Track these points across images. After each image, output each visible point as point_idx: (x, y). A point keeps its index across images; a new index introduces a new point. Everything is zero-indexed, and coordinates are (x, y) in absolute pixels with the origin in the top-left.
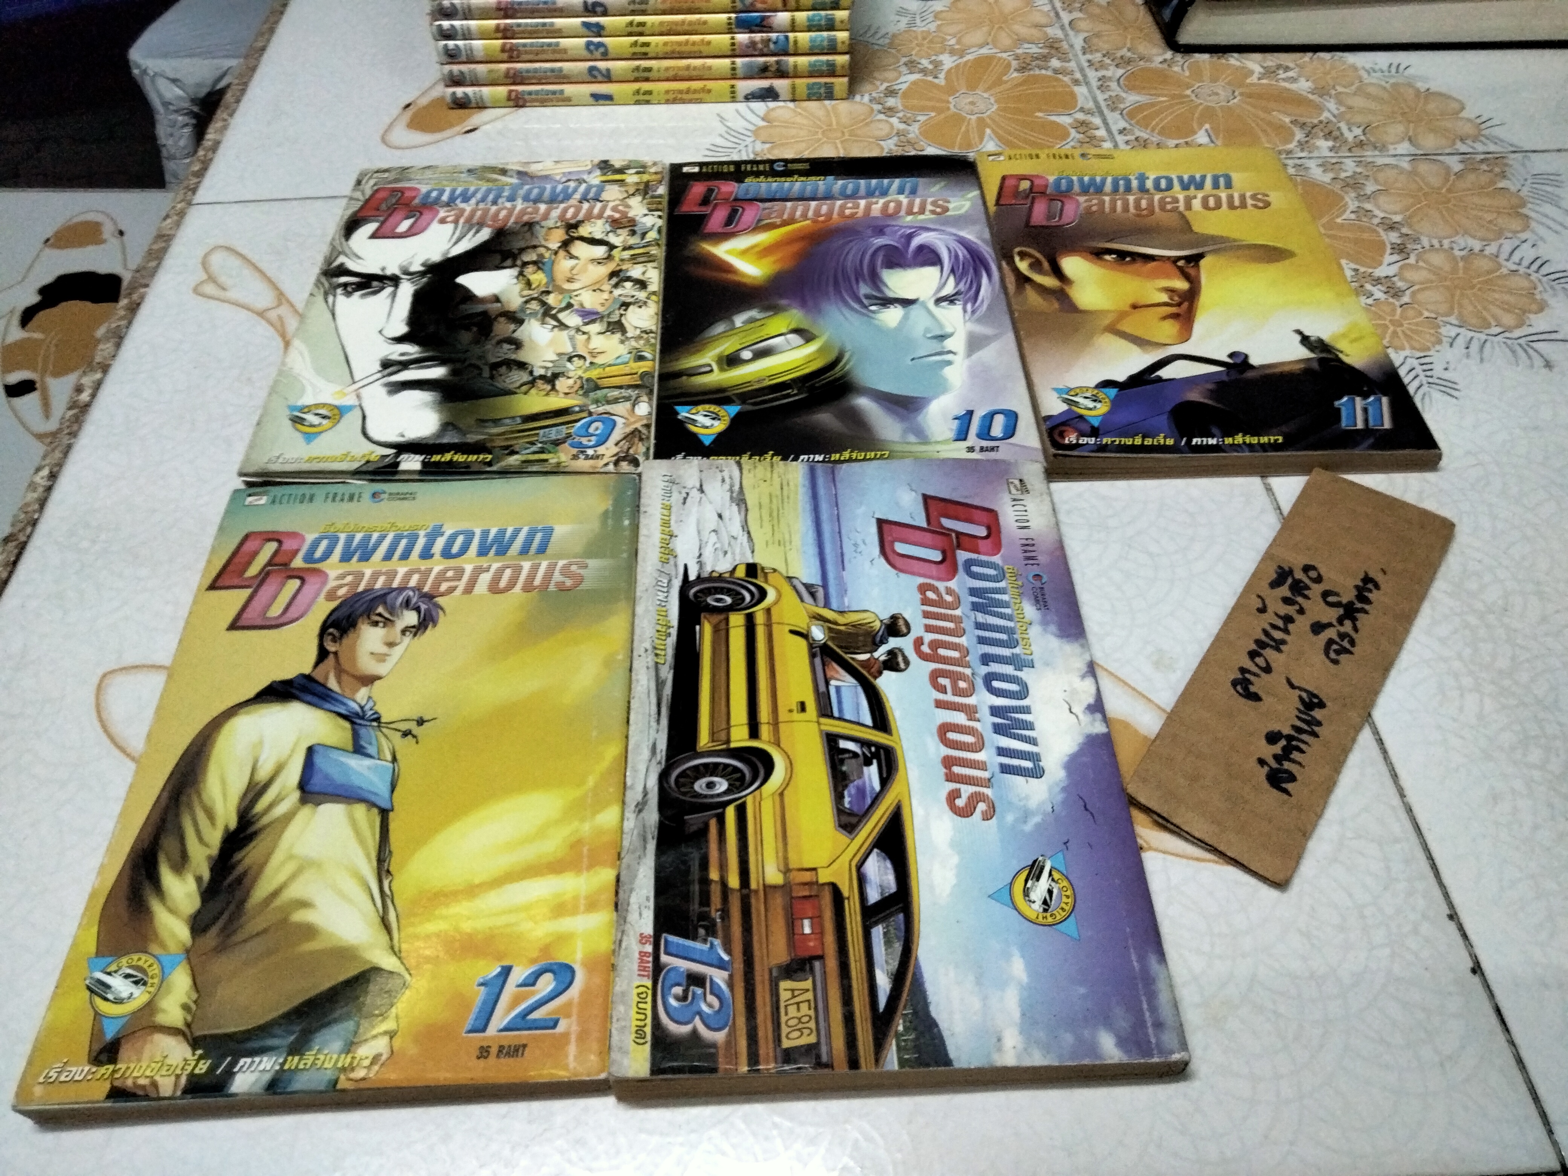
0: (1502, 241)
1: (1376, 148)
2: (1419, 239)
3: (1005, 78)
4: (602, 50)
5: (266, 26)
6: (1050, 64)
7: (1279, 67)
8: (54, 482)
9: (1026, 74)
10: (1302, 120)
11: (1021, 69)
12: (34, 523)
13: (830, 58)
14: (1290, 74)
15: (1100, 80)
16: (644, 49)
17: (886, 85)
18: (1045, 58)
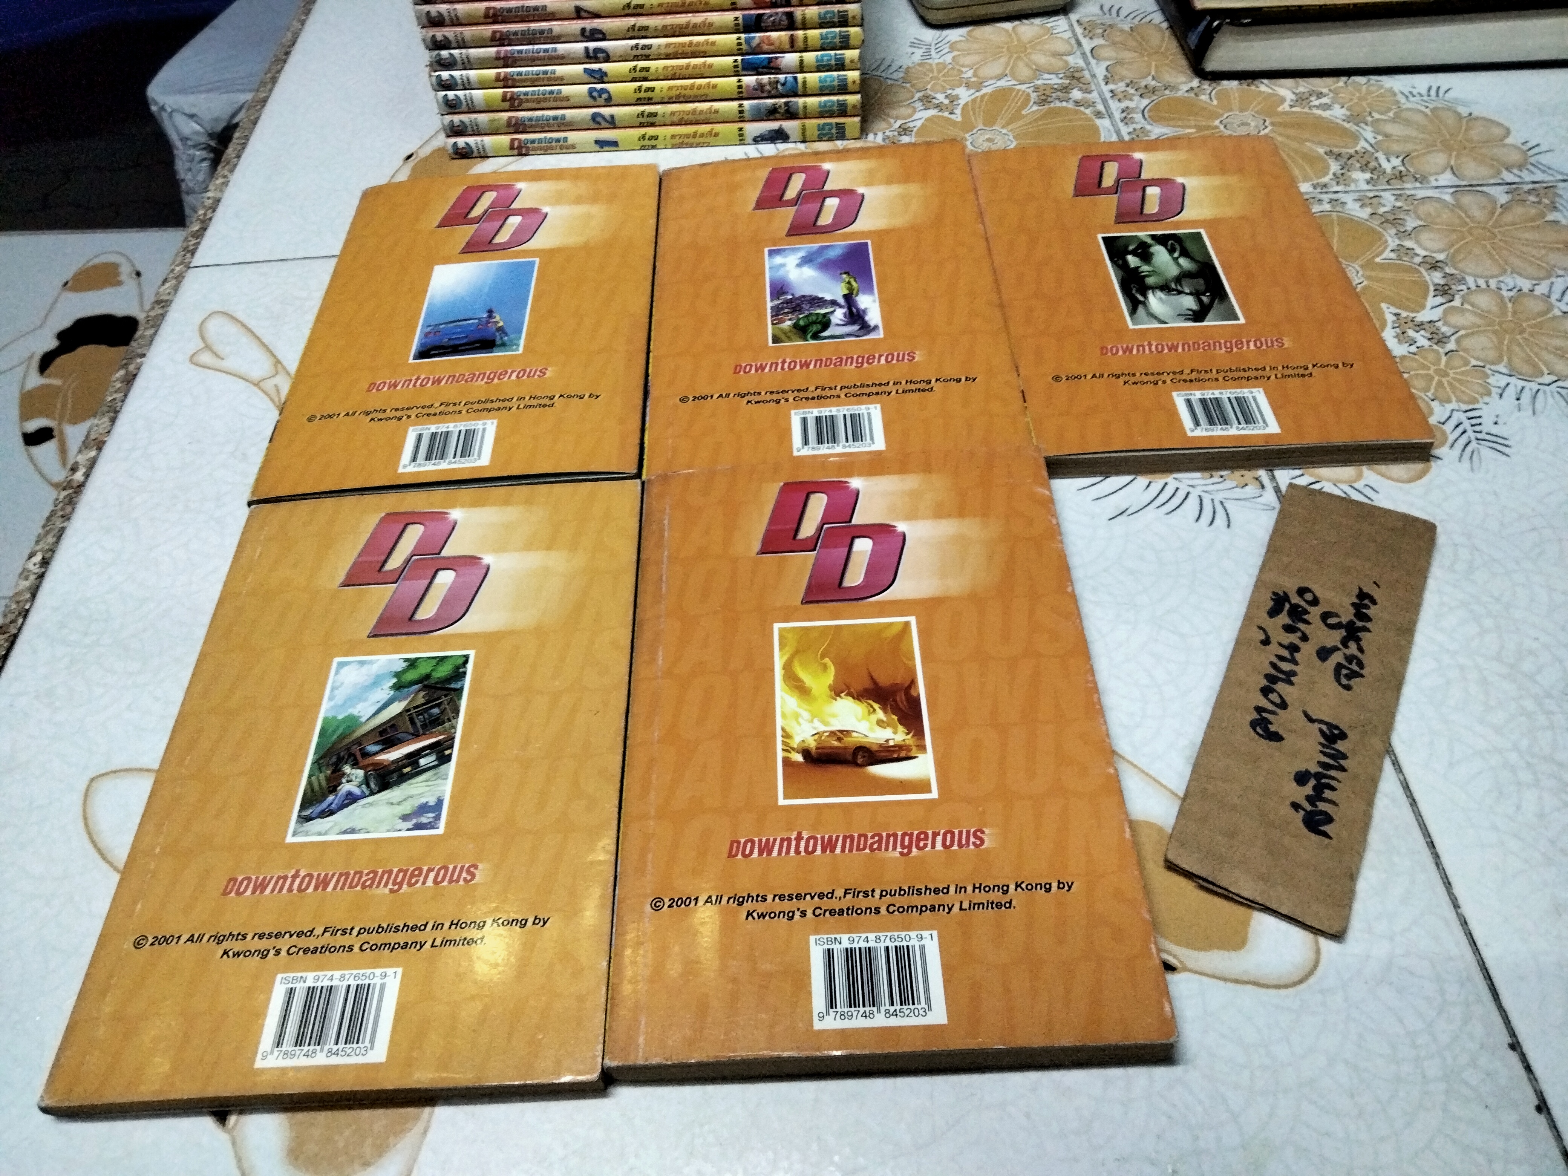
0: (1553, 279)
1: (1416, 180)
2: (1464, 279)
3: (1023, 112)
4: (605, 96)
5: (269, 75)
6: (1071, 96)
7: (1312, 93)
8: (46, 569)
9: (1046, 107)
10: (1336, 150)
11: (1041, 102)
12: (25, 614)
13: (841, 98)
14: (1324, 100)
15: (1123, 111)
16: (649, 95)
17: (899, 122)
18: (1066, 89)
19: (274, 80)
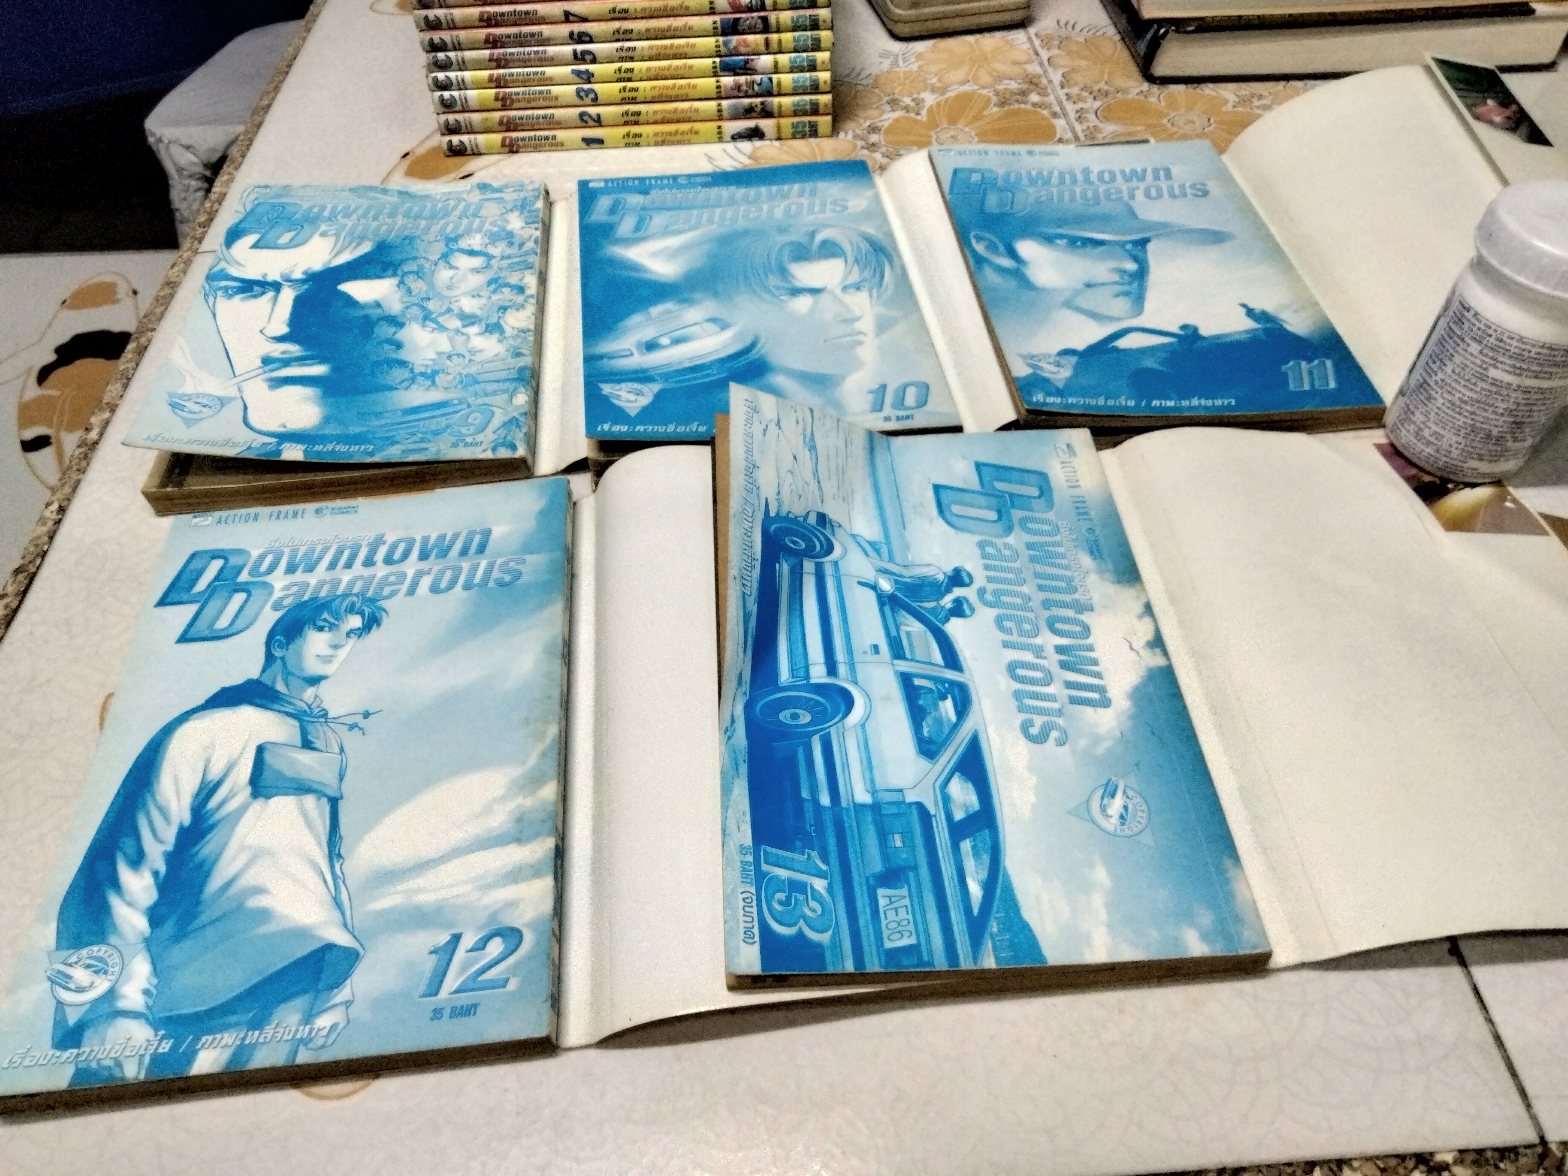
3: (985, 113)
4: (592, 96)
6: (1029, 99)
7: (1253, 95)
8: (63, 515)
9: (1006, 108)
11: (1002, 104)
12: (44, 554)
13: (814, 97)
14: (1264, 102)
15: (1078, 111)
16: (633, 94)
17: (868, 123)
18: (1024, 93)
19: (277, 89)
